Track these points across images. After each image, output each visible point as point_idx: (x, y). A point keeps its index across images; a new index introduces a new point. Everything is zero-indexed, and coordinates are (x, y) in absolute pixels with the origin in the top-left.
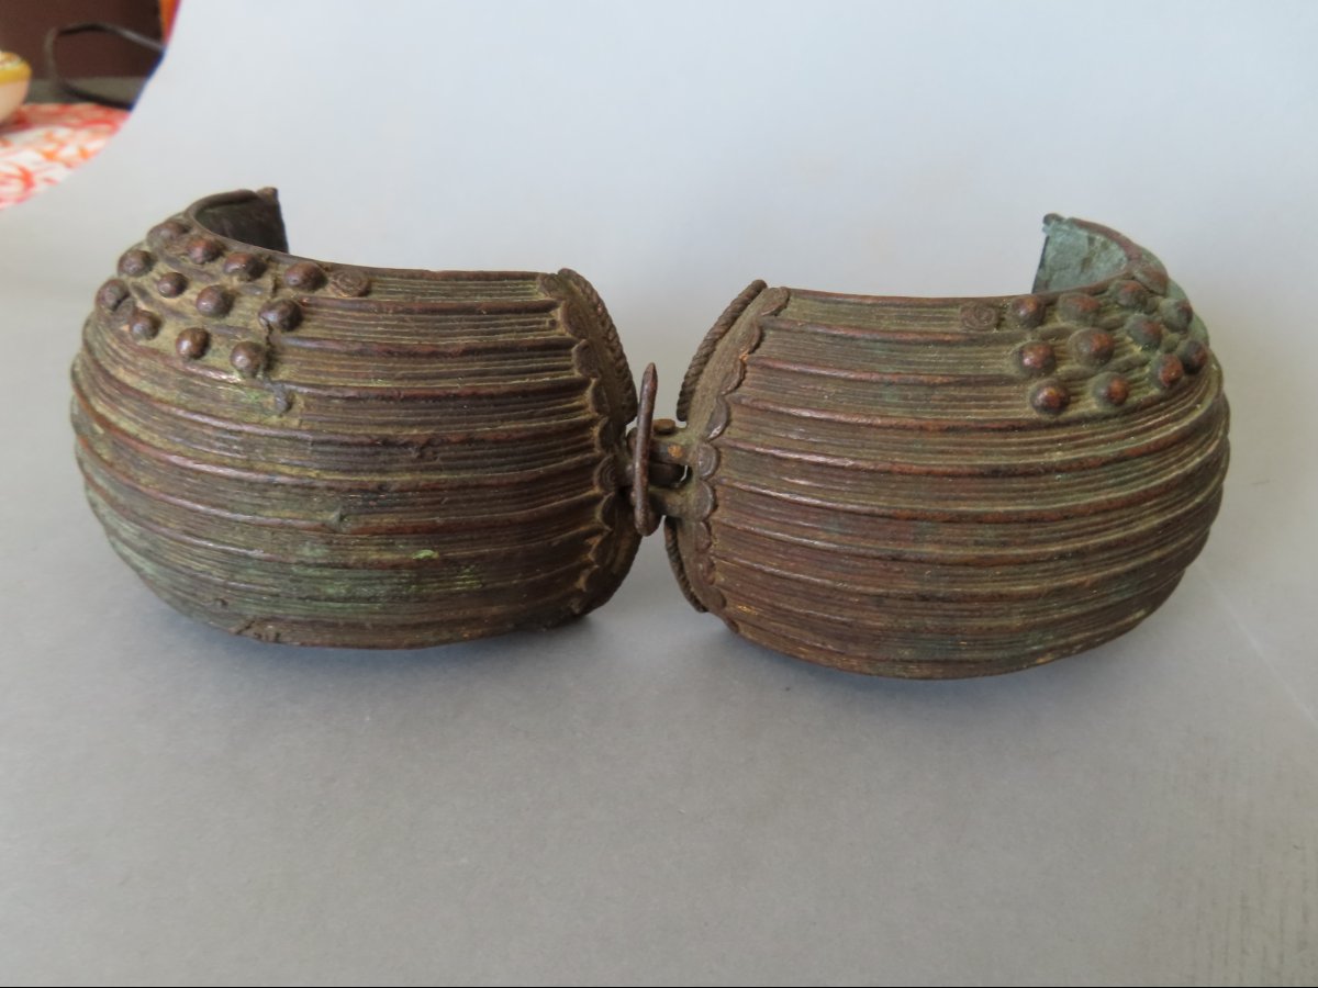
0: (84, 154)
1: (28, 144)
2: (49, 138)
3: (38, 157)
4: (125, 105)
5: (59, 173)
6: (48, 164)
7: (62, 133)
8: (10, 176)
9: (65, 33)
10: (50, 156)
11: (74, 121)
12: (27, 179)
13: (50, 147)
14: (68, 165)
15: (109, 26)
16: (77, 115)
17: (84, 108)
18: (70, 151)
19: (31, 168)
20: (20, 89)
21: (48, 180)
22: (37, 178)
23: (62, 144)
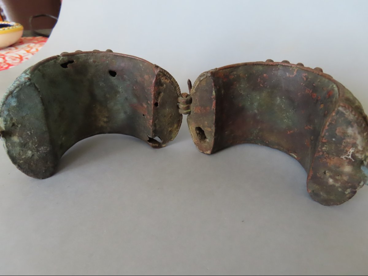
0: (37, 50)
1: (23, 48)
2: (28, 46)
3: (25, 52)
4: (47, 36)
5: (30, 56)
6: (27, 54)
7: (32, 45)
8: (17, 58)
9: (35, 17)
10: (28, 52)
11: (36, 42)
12: (21, 58)
13: (28, 49)
14: (33, 54)
15: (47, 15)
16: (37, 40)
17: (39, 38)
18: (34, 50)
19: (22, 55)
20: (20, 33)
21: (27, 58)
22: (24, 58)
23: (32, 48)
